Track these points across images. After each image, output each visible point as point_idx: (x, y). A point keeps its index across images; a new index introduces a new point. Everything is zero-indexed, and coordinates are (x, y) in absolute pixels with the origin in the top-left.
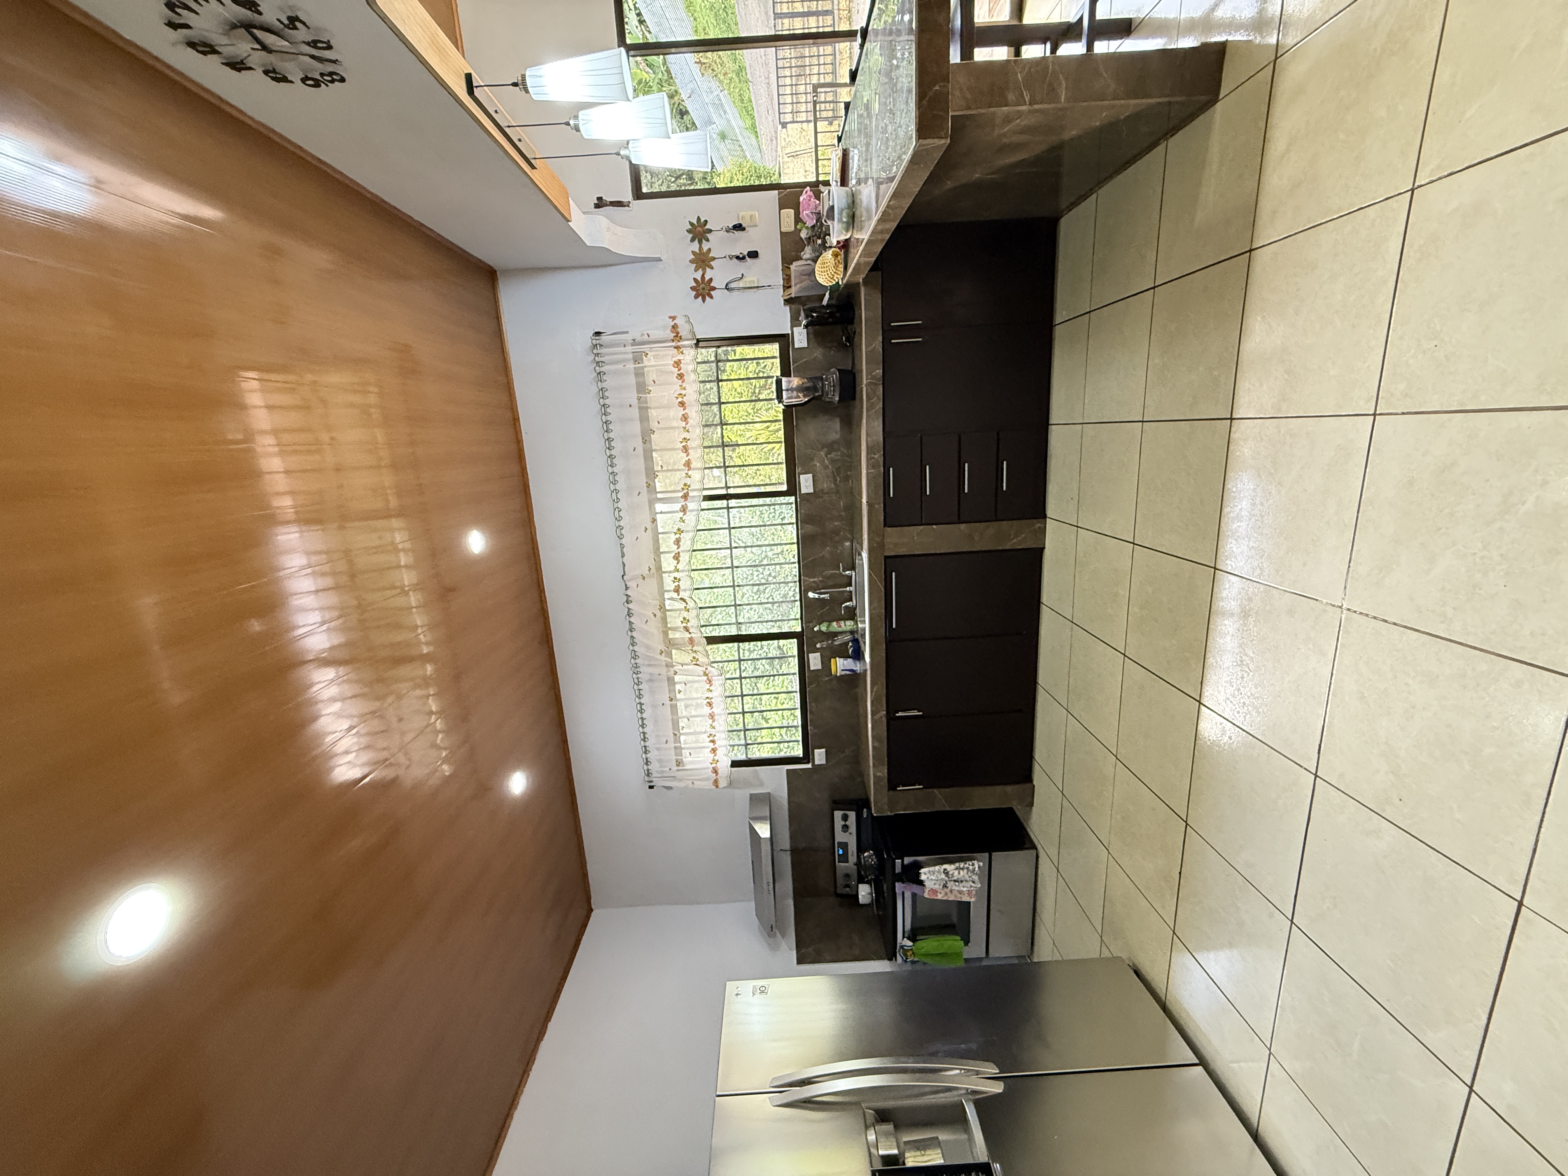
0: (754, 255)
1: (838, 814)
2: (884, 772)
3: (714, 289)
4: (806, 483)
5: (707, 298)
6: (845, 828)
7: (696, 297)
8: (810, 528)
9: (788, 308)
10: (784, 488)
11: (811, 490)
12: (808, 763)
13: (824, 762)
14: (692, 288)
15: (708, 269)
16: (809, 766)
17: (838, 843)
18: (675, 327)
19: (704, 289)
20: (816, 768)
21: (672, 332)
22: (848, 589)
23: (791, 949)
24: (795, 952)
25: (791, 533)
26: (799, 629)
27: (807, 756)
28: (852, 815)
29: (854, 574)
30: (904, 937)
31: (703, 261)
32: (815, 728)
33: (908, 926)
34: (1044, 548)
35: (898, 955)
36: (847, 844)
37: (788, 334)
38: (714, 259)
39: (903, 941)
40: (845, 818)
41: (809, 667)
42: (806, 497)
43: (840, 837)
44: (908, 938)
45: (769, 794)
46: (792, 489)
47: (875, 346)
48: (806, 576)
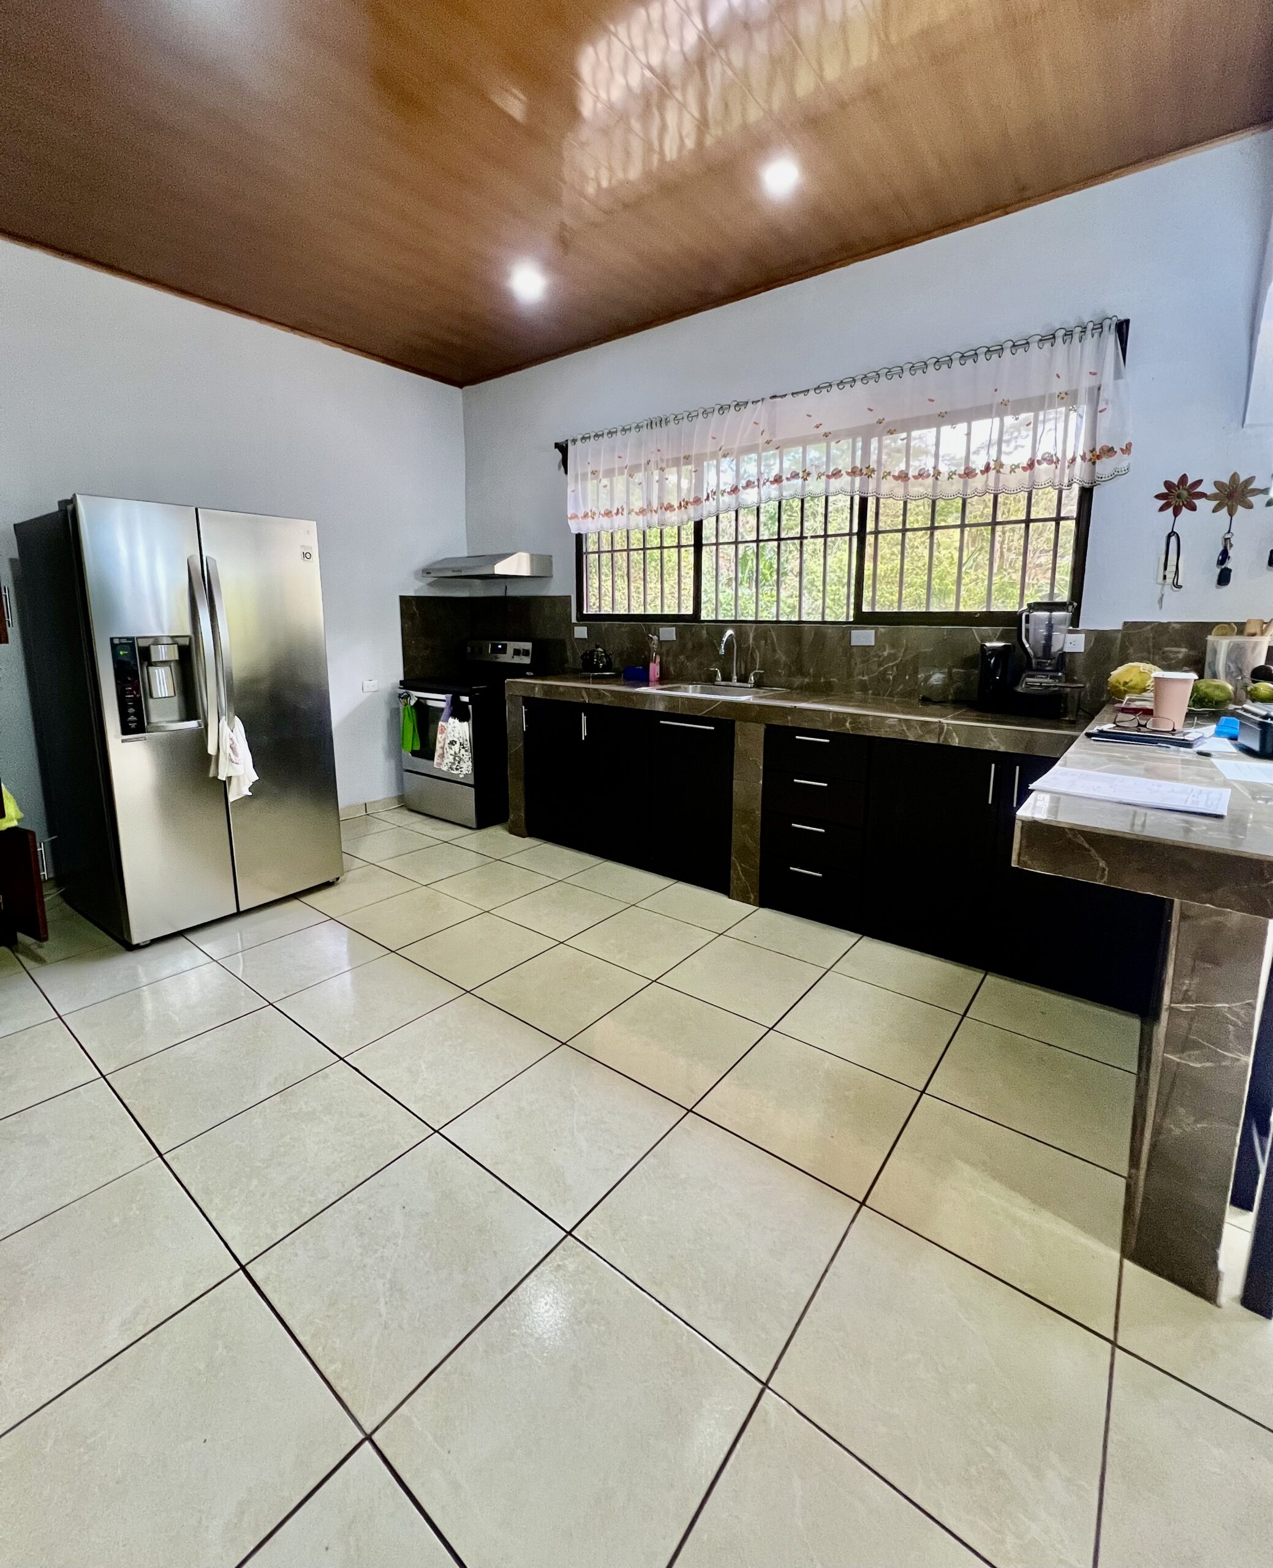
0: (1224, 578)
1: (528, 646)
2: (538, 694)
3: (1176, 513)
4: (865, 637)
5: (1162, 502)
6: (517, 652)
7: (1168, 484)
8: (808, 637)
9: (1120, 627)
10: (866, 608)
11: (854, 642)
12: (578, 619)
13: (576, 636)
14: (1184, 478)
15: (1213, 504)
16: (574, 620)
17: (506, 644)
18: (1110, 451)
19: (1179, 496)
20: (570, 627)
21: (1102, 449)
22: (735, 677)
23: (416, 591)
24: (413, 594)
25: (810, 614)
26: (704, 616)
27: (583, 618)
28: (527, 660)
29: (749, 686)
30: (419, 698)
31: (1230, 496)
32: (606, 629)
33: (430, 703)
34: (729, 898)
35: (404, 691)
36: (505, 653)
37: (1078, 627)
38: (1231, 514)
39: (416, 694)
40: (526, 653)
41: (662, 626)
42: (846, 636)
43: (512, 646)
44: (417, 701)
45: (552, 577)
46: (863, 619)
47: (993, 741)
48: (755, 629)
